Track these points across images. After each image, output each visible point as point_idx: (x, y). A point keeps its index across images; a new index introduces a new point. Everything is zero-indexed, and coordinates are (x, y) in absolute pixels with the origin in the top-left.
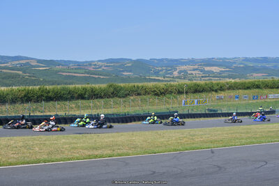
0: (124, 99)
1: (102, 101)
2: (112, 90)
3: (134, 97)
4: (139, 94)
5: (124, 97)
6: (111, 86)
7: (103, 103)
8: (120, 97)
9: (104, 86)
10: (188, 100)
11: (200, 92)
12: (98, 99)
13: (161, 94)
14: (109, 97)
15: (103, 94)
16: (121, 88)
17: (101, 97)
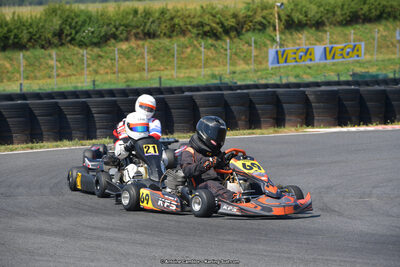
0: (96, 50)
1: (21, 56)
2: (57, 23)
3: (133, 43)
4: (150, 35)
5: (97, 44)
6: (54, 11)
7: (23, 62)
8: (82, 45)
9: (29, 12)
10: (290, 48)
11: (368, 19)
12: (8, 53)
13: (227, 32)
14: (47, 45)
15: (25, 36)
16: (89, 19)
17: (19, 46)
